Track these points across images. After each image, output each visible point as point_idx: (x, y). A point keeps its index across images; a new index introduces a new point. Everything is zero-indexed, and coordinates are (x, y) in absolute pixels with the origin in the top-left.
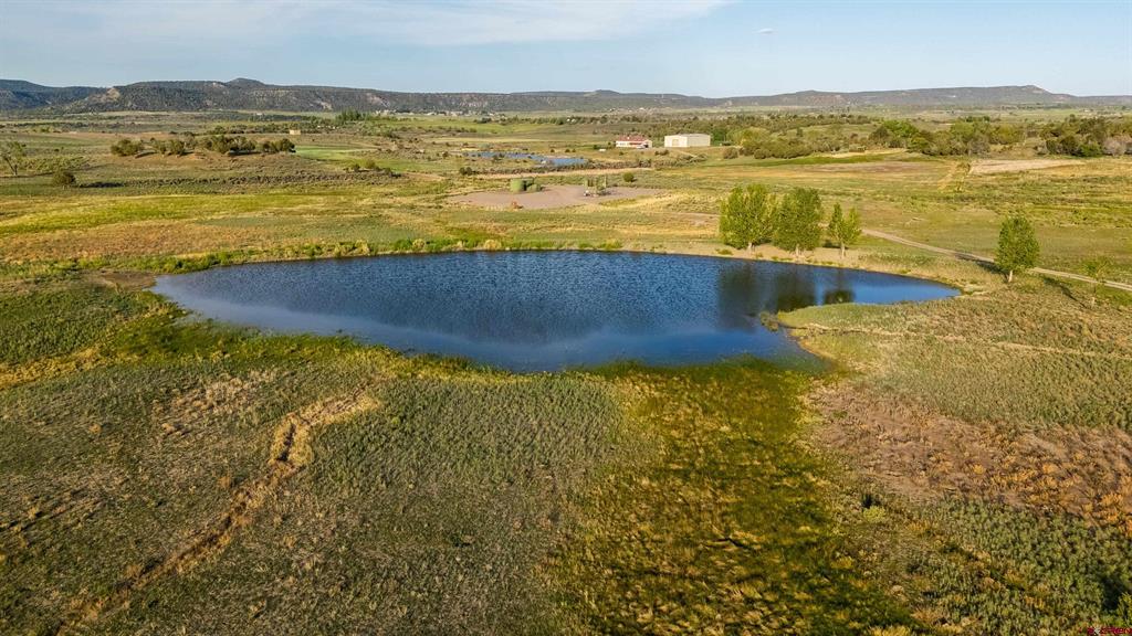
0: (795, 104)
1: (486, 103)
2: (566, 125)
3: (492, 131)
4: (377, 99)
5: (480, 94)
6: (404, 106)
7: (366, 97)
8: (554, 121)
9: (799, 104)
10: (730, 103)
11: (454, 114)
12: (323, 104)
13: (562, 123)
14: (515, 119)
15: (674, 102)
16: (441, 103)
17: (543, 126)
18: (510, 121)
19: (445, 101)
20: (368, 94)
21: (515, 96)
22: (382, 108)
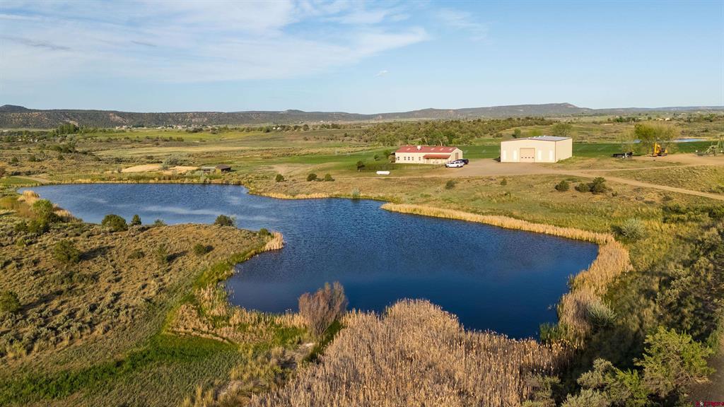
0: (424, 117)
1: (206, 119)
2: (273, 132)
3: (201, 140)
4: (117, 118)
5: (201, 113)
6: (140, 123)
7: (109, 116)
8: (261, 129)
9: (426, 117)
10: (381, 117)
11: (180, 127)
12: (71, 122)
13: (268, 131)
14: (225, 128)
15: (343, 116)
16: (170, 120)
17: (251, 134)
18: (220, 130)
19: (173, 118)
20: (111, 114)
21: (228, 114)
22: (121, 125)
